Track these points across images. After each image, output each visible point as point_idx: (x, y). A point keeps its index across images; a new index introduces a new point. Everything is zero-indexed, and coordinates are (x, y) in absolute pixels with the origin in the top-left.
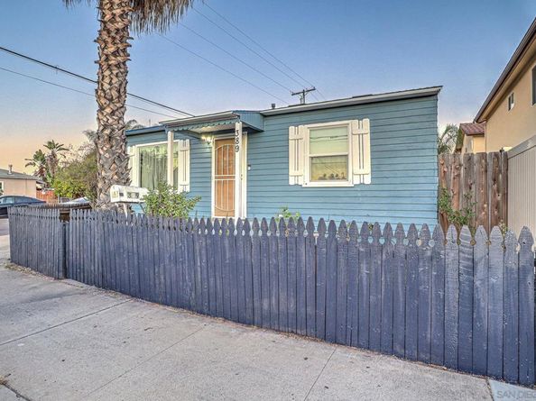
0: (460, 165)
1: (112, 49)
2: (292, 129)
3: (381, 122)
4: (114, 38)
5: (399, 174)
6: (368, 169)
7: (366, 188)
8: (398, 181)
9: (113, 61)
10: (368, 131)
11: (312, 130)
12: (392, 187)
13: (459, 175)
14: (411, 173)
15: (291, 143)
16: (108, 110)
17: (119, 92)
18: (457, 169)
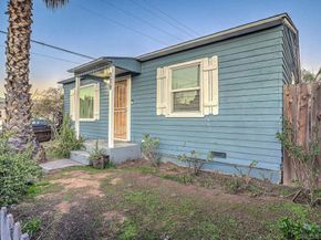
0: (308, 96)
1: (15, 17)
2: (159, 70)
3: (228, 58)
4: (16, 9)
5: (244, 105)
6: (215, 101)
7: (215, 119)
8: (243, 112)
9: (16, 26)
10: (216, 66)
11: (174, 70)
12: (237, 118)
13: (306, 106)
14: (255, 105)
15: (159, 81)
16: (12, 62)
17: (20, 48)
18: (305, 100)
